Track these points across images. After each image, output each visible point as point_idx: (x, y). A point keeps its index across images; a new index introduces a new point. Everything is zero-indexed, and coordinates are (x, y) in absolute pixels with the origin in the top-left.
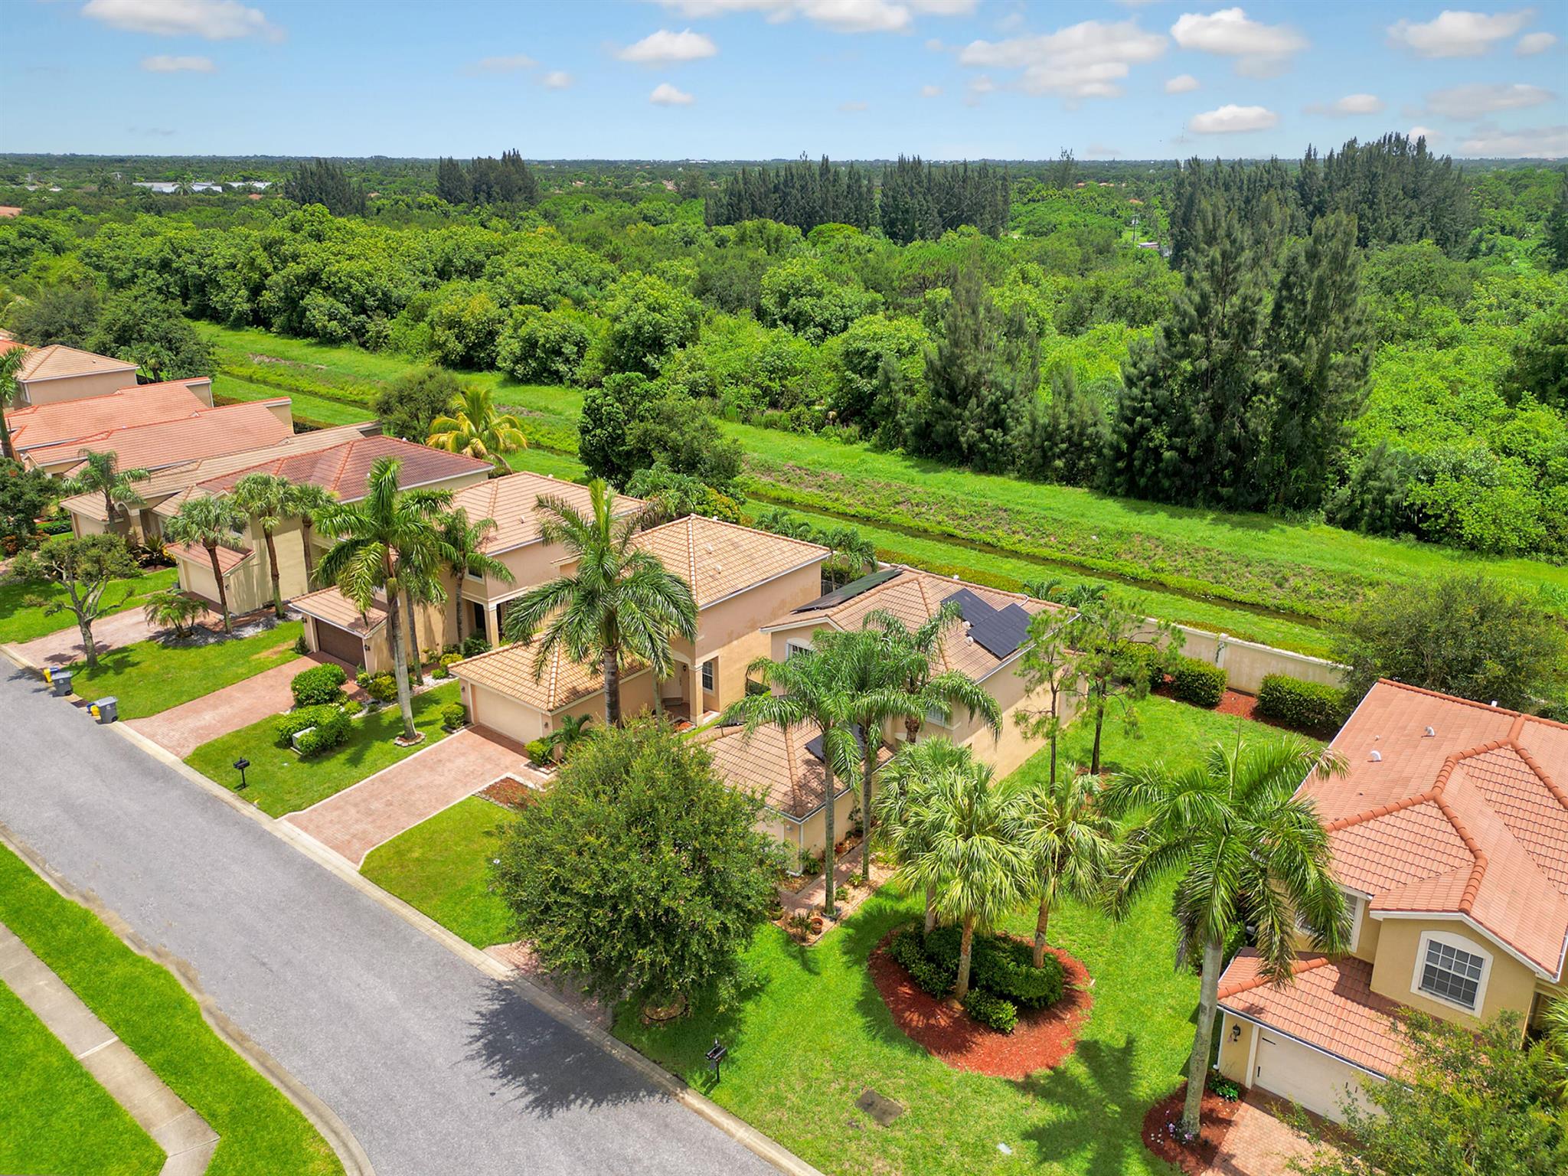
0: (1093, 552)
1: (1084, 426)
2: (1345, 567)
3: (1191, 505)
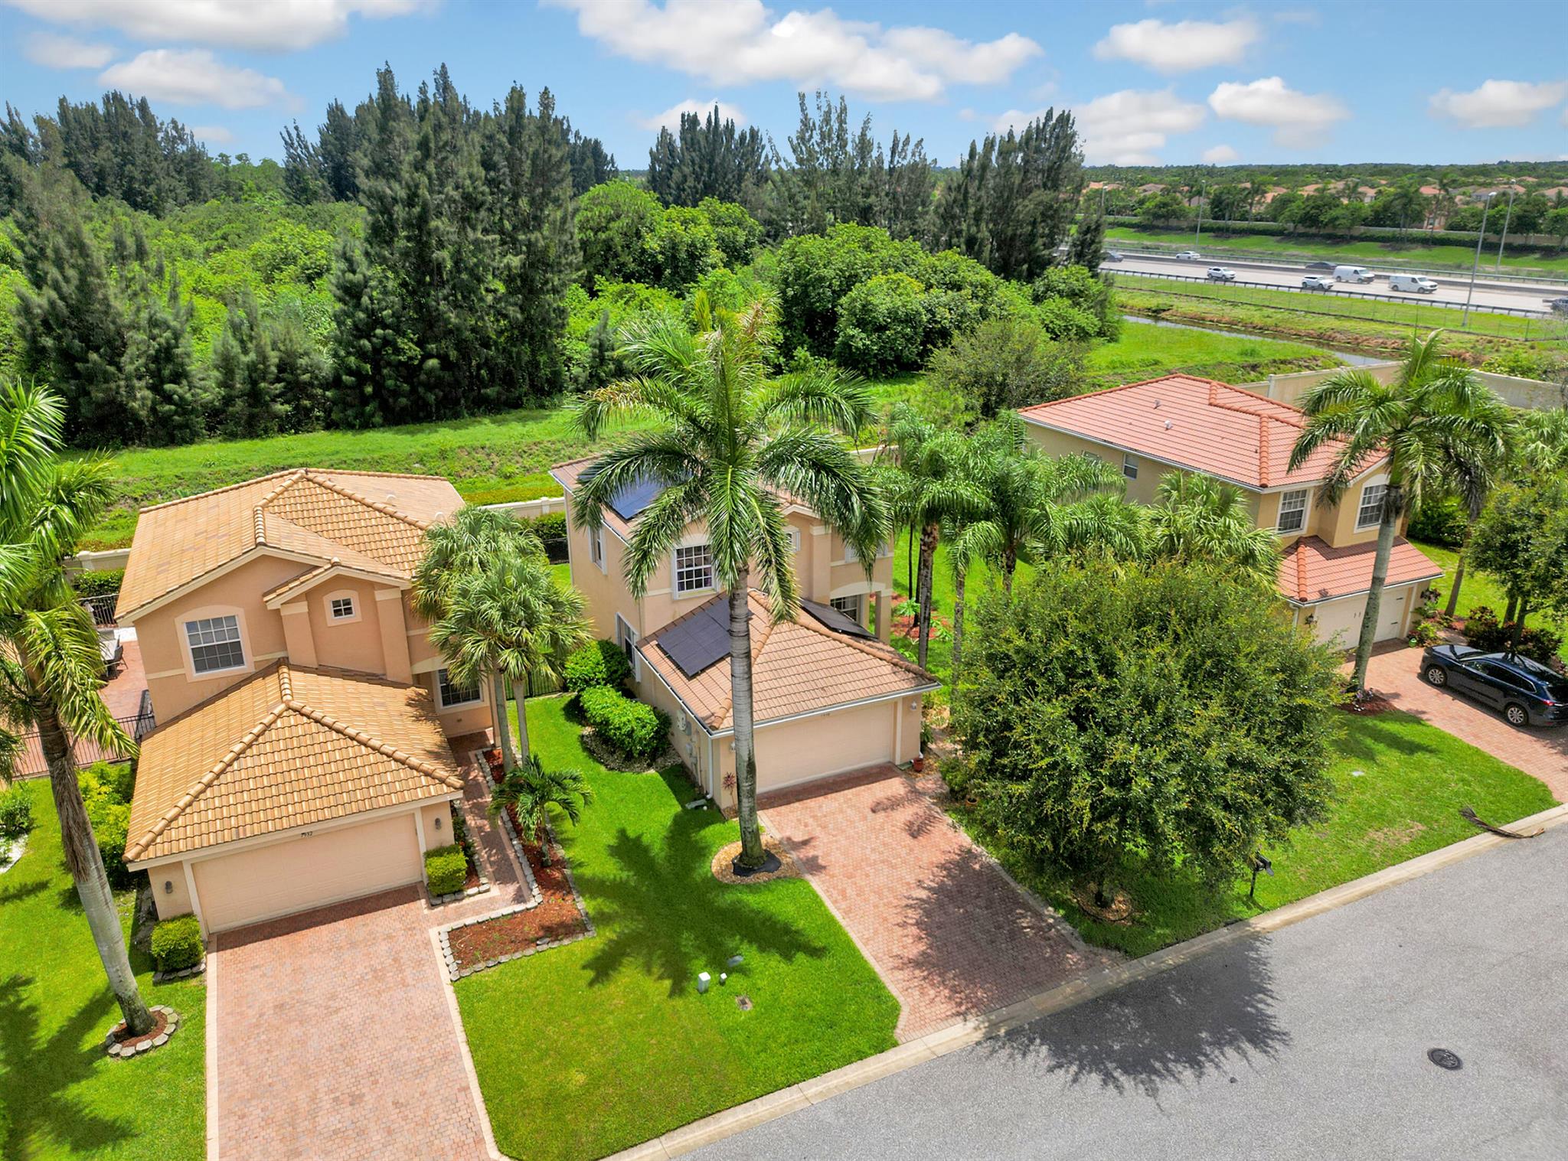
1: (294, 356)
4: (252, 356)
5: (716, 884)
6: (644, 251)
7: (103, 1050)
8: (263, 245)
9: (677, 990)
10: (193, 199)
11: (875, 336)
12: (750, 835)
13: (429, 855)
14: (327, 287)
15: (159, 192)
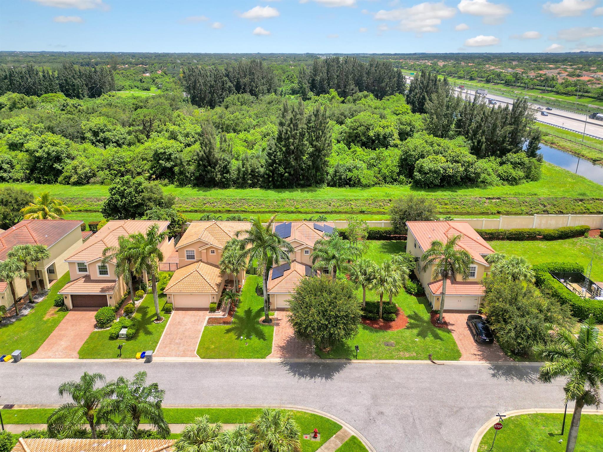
0: (277, 207)
1: (255, 169)
2: (343, 197)
3: (292, 188)
4: (244, 169)
5: (258, 323)
6: (369, 136)
7: (153, 321)
8: (263, 129)
9: (237, 339)
10: (268, 92)
11: (423, 176)
12: (267, 315)
13: (211, 303)
14: (265, 152)
15: (259, 90)
